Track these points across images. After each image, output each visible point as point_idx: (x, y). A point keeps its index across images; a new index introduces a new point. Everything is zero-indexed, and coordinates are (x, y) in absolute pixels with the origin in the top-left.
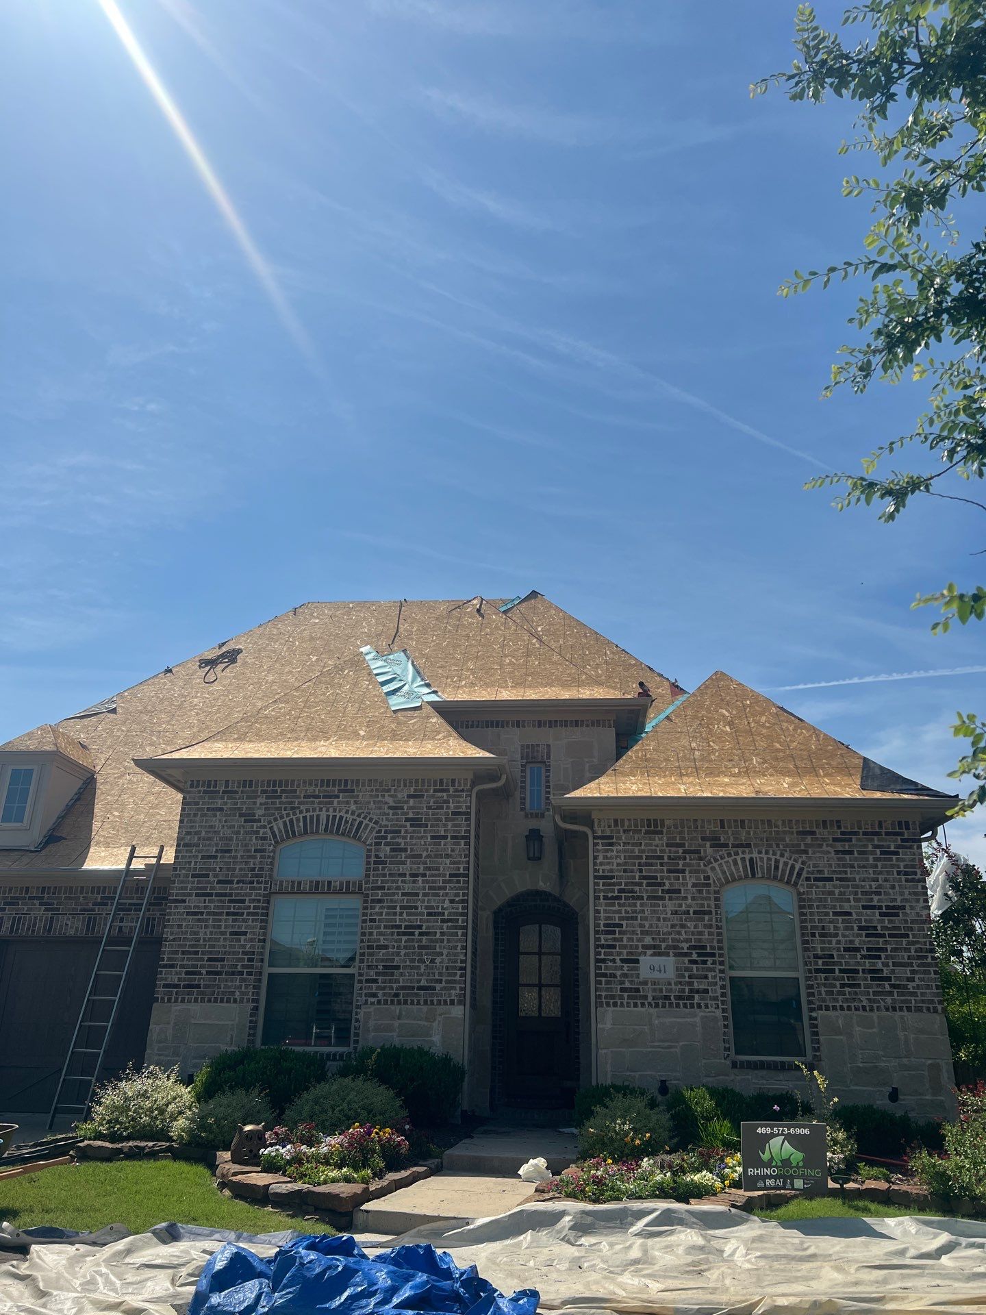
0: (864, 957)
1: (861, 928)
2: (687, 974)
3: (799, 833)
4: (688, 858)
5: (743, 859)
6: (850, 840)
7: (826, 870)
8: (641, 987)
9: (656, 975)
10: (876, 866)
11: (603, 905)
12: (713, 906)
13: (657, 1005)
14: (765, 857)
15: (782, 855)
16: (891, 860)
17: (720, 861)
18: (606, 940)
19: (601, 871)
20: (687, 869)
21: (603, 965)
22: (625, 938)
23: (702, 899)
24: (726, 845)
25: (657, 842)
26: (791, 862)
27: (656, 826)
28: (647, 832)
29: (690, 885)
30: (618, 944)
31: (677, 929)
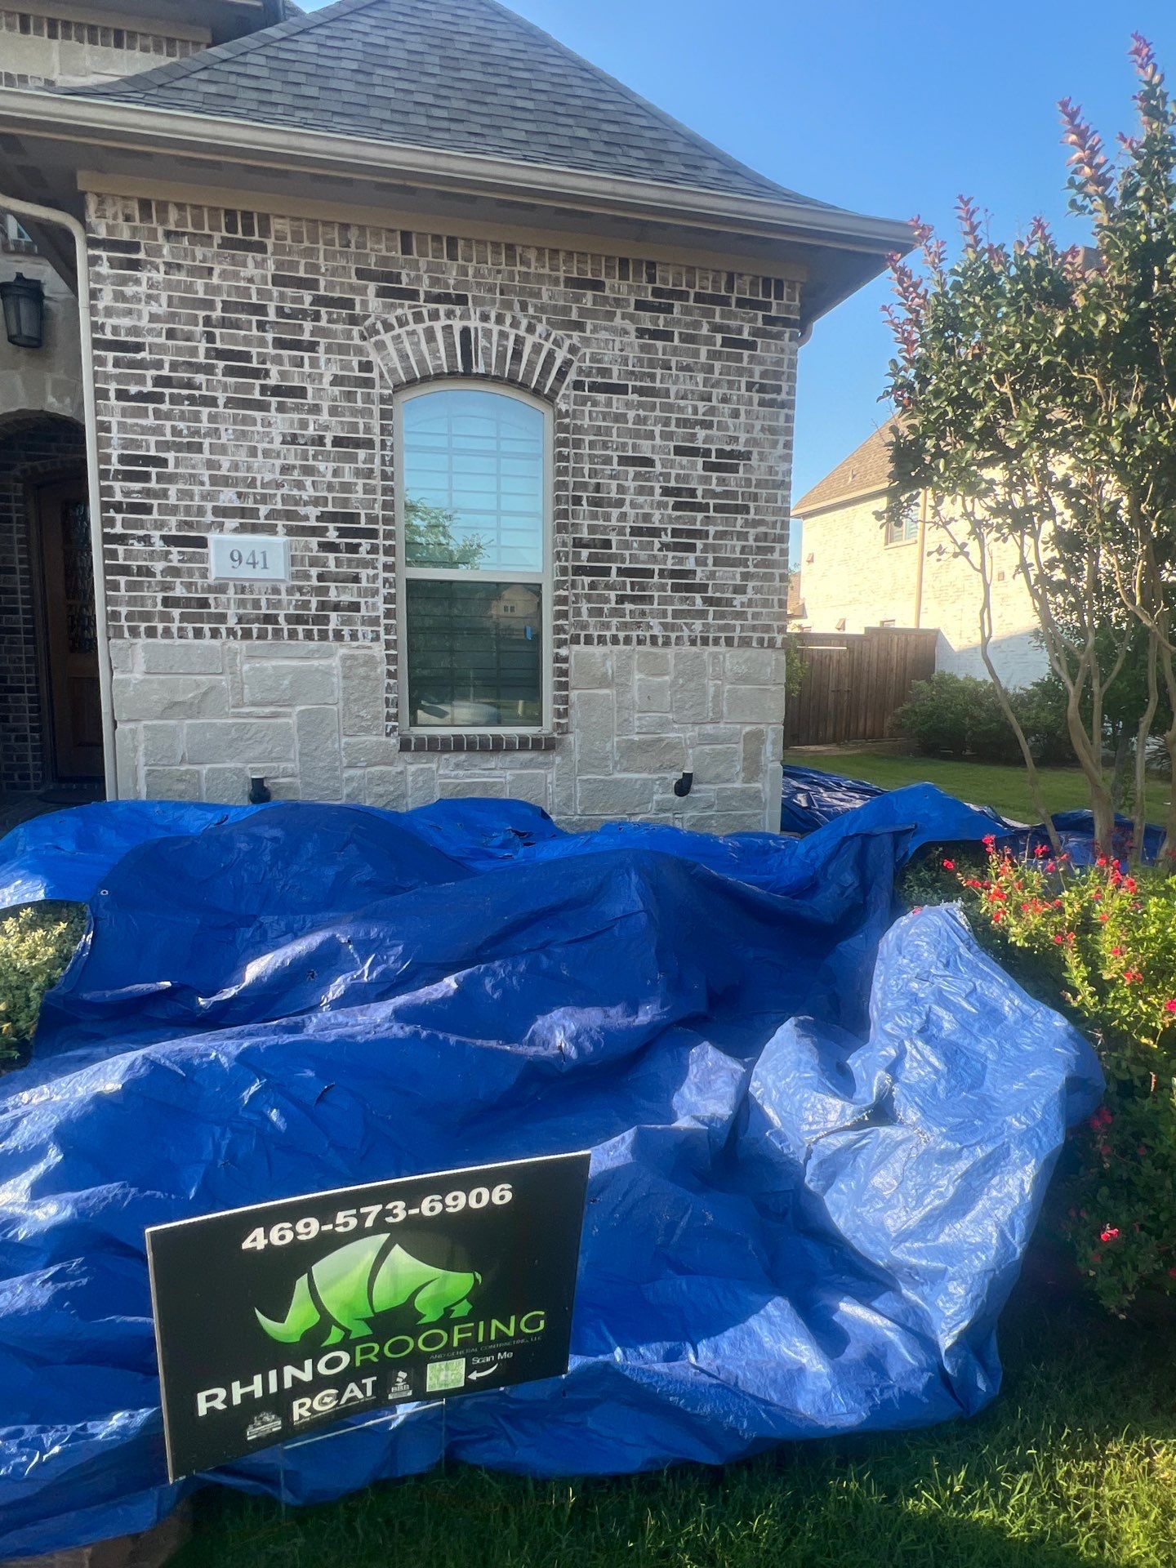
0: (665, 546)
1: (667, 492)
2: (314, 572)
3: (570, 282)
4: (324, 317)
5: (448, 329)
6: (669, 309)
7: (615, 369)
8: (211, 597)
9: (245, 572)
10: (711, 369)
11: (118, 411)
12: (377, 430)
13: (247, 634)
14: (496, 329)
15: (531, 329)
16: (739, 358)
17: (397, 331)
18: (127, 494)
19: (108, 330)
20: (322, 341)
21: (120, 549)
22: (173, 490)
23: (355, 412)
24: (412, 295)
25: (250, 270)
26: (548, 345)
27: (248, 230)
28: (226, 244)
29: (327, 379)
30: (155, 502)
31: (296, 475)
